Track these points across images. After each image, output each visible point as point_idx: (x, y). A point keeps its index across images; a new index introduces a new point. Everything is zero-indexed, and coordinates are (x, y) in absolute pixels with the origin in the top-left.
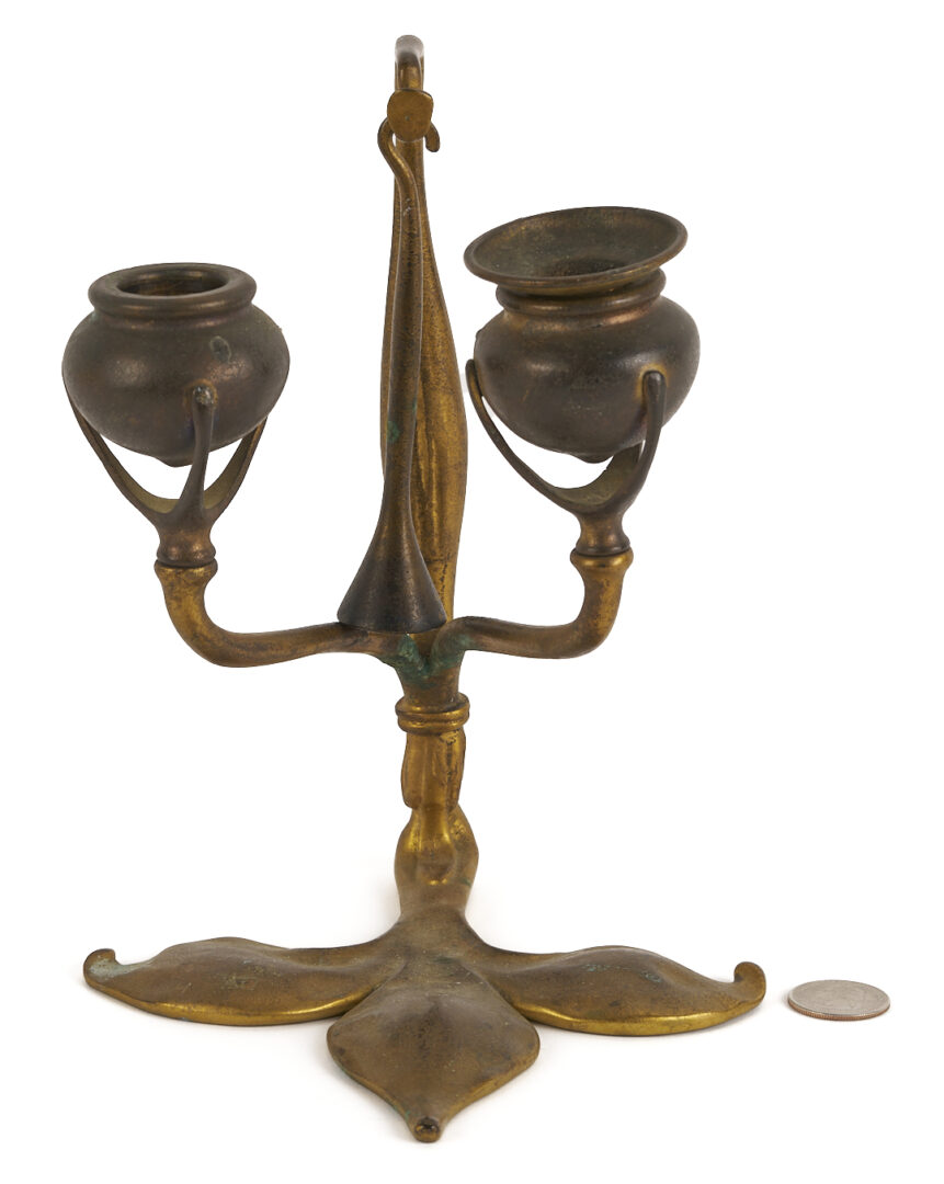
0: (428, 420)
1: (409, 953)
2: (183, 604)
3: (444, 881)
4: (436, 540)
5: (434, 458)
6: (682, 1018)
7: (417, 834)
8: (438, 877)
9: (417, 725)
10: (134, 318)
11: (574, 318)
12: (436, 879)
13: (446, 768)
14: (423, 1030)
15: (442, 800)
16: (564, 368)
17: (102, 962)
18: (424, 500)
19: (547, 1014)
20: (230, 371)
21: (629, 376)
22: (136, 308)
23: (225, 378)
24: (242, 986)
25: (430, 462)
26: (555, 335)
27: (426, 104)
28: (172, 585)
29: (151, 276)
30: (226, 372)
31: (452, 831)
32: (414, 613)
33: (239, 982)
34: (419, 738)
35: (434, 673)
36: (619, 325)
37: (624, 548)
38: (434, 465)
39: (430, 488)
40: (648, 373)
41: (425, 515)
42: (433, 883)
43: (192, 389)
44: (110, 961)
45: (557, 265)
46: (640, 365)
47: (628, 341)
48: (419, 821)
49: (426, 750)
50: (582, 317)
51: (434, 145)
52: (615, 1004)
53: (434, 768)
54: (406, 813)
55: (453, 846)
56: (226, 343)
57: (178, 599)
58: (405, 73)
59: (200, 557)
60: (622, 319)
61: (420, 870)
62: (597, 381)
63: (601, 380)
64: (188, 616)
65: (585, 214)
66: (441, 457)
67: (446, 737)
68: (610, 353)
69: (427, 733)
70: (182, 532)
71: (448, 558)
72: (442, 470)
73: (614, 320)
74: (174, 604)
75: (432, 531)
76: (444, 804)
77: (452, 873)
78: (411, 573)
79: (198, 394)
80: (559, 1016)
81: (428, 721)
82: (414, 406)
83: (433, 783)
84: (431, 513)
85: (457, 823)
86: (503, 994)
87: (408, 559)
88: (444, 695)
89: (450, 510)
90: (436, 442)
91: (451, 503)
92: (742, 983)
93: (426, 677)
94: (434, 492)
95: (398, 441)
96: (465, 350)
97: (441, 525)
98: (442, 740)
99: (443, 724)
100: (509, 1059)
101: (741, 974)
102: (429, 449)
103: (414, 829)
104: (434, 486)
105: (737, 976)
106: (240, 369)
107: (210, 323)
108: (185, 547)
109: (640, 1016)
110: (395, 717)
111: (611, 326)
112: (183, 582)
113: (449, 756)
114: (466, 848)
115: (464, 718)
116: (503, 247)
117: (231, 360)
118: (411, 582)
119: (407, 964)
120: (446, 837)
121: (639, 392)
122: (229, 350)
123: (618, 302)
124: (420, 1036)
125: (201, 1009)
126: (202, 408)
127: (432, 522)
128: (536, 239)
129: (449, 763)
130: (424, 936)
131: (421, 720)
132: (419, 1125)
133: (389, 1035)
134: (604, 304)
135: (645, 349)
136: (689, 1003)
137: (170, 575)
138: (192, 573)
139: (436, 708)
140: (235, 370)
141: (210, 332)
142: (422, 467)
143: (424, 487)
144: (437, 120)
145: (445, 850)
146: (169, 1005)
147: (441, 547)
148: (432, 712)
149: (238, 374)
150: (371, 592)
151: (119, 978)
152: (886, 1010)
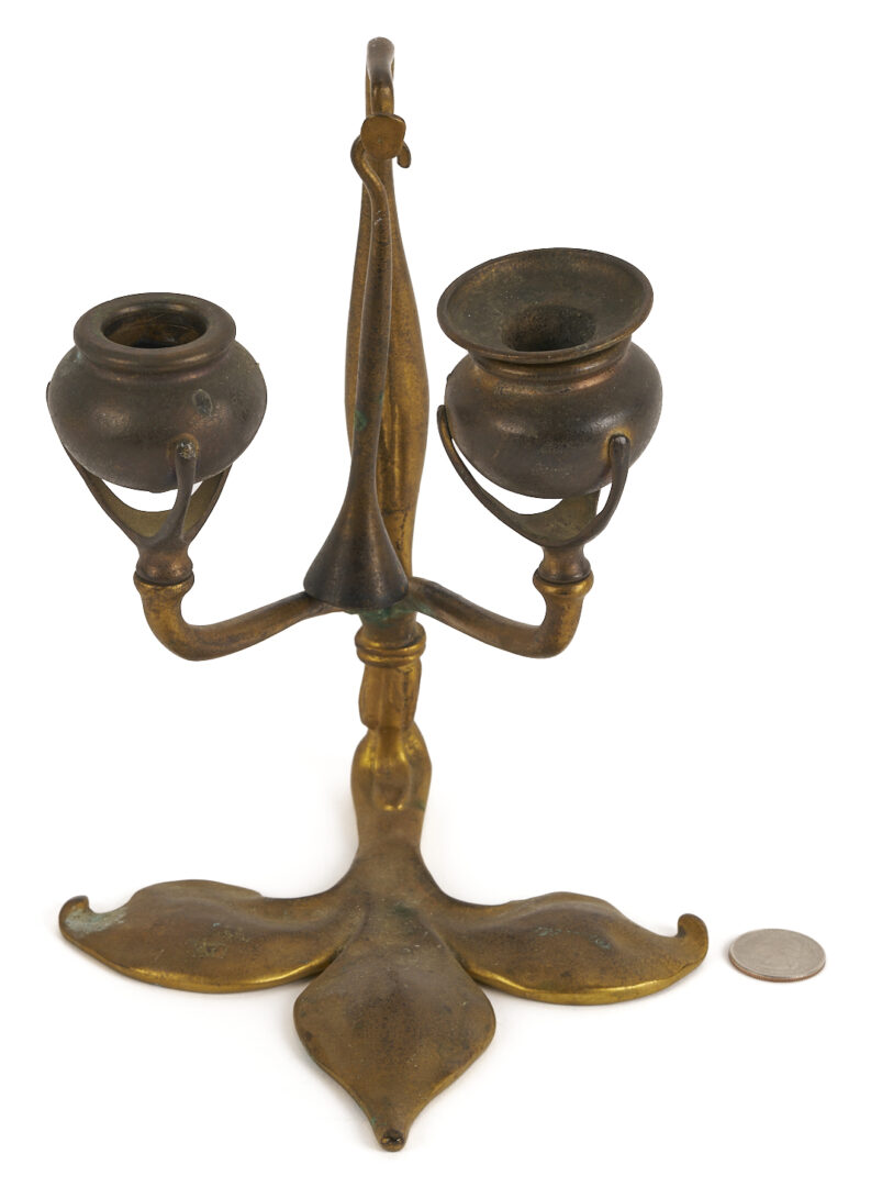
0: (391, 387)
1: (369, 903)
2: (161, 615)
3: (400, 807)
4: (397, 493)
5: (397, 421)
7: (373, 749)
8: (394, 803)
9: (376, 659)
10: (118, 371)
11: (545, 383)
12: (392, 804)
13: (402, 694)
14: (386, 1018)
15: (398, 723)
16: (533, 433)
17: (75, 914)
18: (386, 457)
19: (501, 982)
20: (211, 424)
21: (595, 438)
22: (121, 362)
23: (207, 430)
24: (213, 955)
25: (393, 424)
26: (525, 400)
27: (399, 127)
28: (151, 599)
29: (133, 309)
30: (208, 425)
31: (407, 746)
32: (379, 590)
33: (209, 949)
34: (377, 669)
35: (393, 616)
36: (586, 389)
37: (586, 576)
38: (397, 427)
39: (392, 447)
40: (614, 437)
41: (387, 472)
42: (389, 808)
43: (175, 444)
44: (84, 912)
45: (526, 311)
46: (606, 430)
47: (595, 404)
48: (375, 738)
49: (383, 680)
50: (551, 383)
51: (405, 161)
52: (566, 974)
53: (391, 695)
54: (363, 730)
55: (407, 764)
56: (207, 396)
57: (157, 612)
58: (378, 91)
59: (179, 573)
60: (590, 383)
61: (376, 792)
62: (565, 446)
63: (568, 445)
64: (166, 626)
65: (553, 255)
66: (404, 420)
67: (403, 668)
68: (578, 419)
69: (386, 666)
70: (161, 553)
71: (409, 508)
72: (404, 433)
73: (581, 386)
74: (153, 615)
75: (394, 486)
76: (400, 727)
77: (408, 796)
78: (376, 551)
79: (181, 449)
80: (514, 985)
81: (385, 656)
82: (381, 397)
83: (390, 709)
84: (393, 469)
85: (411, 738)
86: (459, 958)
87: (373, 538)
88: (402, 632)
89: (410, 466)
90: (399, 406)
91: (411, 459)
92: (686, 939)
93: (385, 619)
94: (397, 451)
95: (365, 429)
96: (437, 396)
97: (403, 478)
98: (399, 671)
99: (401, 659)
100: (468, 1047)
101: (685, 927)
102: (393, 414)
103: (370, 745)
104: (397, 445)
105: (680, 928)
107: (193, 376)
108: (164, 567)
109: (590, 987)
110: (354, 649)
111: (580, 390)
112: (161, 598)
113: (406, 684)
114: (421, 763)
115: (420, 651)
116: (475, 292)
117: (213, 411)
118: (376, 560)
119: (367, 918)
120: (403, 757)
121: (605, 453)
122: (211, 402)
123: (586, 368)
124: (384, 1026)
125: (174, 977)
126: (185, 462)
127: (393, 479)
128: (505, 281)
129: (405, 690)
130: (383, 878)
131: (379, 655)
132: (384, 1137)
133: (355, 1022)
134: (572, 370)
135: (610, 413)
136: (637, 972)
137: (149, 591)
138: (170, 590)
139: (393, 644)
141: (192, 385)
142: (385, 429)
143: (387, 445)
144: (409, 139)
145: (400, 768)
146: (143, 971)
147: (402, 499)
148: (392, 649)
149: (219, 424)
150: (337, 569)
151: (94, 935)
152: (821, 969)
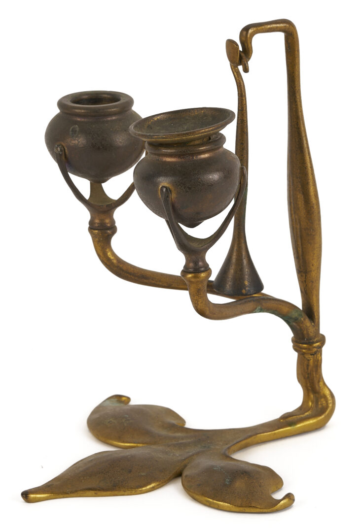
4: (300, 261)
6: (215, 501)
20: (74, 142)
21: (155, 184)
23: (71, 144)
30: (72, 142)
40: (163, 187)
56: (78, 129)
71: (307, 272)
85: (322, 400)
106: (79, 142)
113: (308, 366)
117: (77, 137)
122: (77, 132)
140: (76, 142)
147: (303, 266)
149: (78, 144)
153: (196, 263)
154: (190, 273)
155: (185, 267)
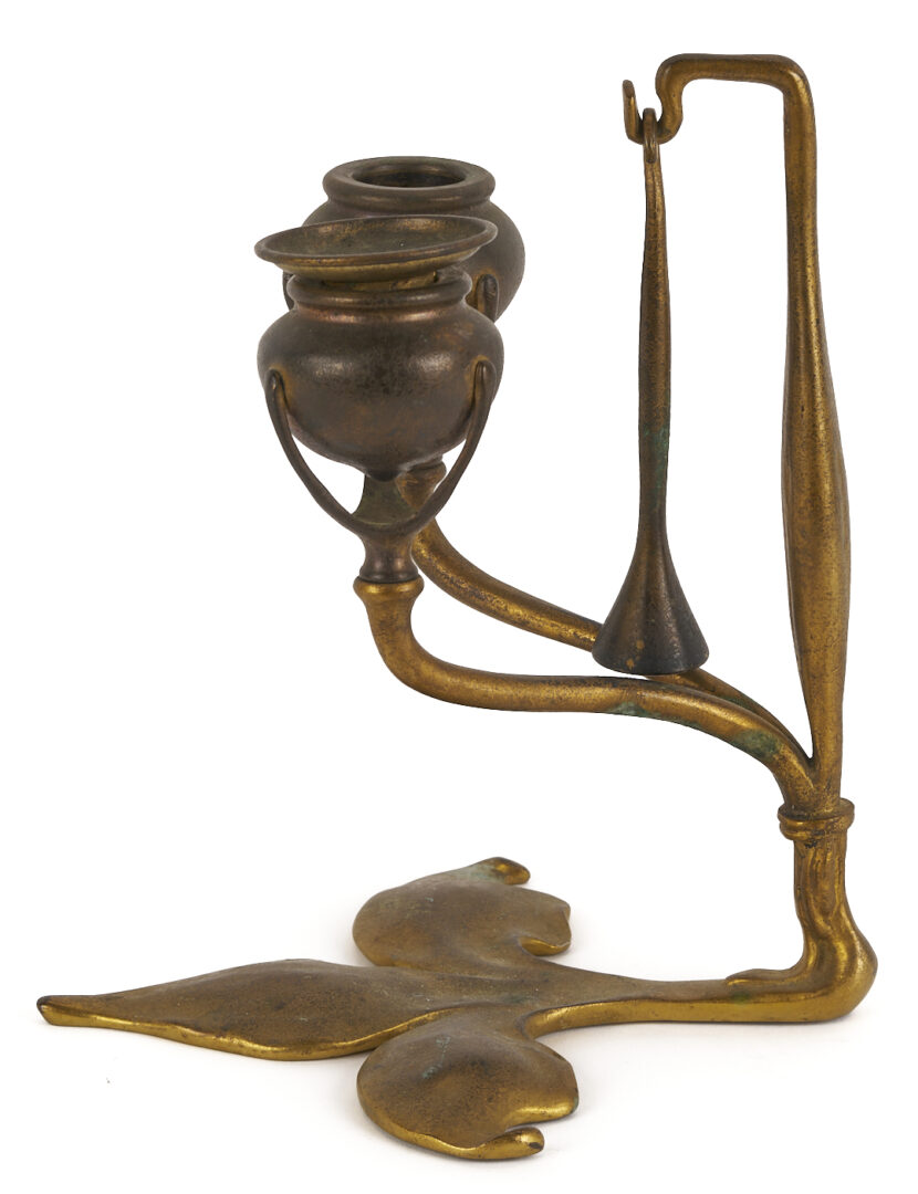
153: (389, 559)
154: (375, 583)
155: (362, 570)
